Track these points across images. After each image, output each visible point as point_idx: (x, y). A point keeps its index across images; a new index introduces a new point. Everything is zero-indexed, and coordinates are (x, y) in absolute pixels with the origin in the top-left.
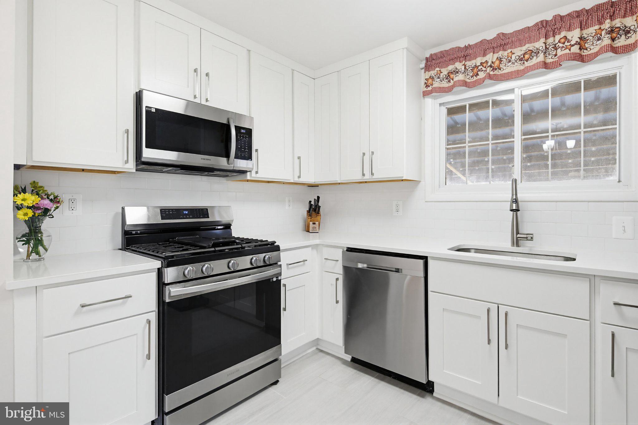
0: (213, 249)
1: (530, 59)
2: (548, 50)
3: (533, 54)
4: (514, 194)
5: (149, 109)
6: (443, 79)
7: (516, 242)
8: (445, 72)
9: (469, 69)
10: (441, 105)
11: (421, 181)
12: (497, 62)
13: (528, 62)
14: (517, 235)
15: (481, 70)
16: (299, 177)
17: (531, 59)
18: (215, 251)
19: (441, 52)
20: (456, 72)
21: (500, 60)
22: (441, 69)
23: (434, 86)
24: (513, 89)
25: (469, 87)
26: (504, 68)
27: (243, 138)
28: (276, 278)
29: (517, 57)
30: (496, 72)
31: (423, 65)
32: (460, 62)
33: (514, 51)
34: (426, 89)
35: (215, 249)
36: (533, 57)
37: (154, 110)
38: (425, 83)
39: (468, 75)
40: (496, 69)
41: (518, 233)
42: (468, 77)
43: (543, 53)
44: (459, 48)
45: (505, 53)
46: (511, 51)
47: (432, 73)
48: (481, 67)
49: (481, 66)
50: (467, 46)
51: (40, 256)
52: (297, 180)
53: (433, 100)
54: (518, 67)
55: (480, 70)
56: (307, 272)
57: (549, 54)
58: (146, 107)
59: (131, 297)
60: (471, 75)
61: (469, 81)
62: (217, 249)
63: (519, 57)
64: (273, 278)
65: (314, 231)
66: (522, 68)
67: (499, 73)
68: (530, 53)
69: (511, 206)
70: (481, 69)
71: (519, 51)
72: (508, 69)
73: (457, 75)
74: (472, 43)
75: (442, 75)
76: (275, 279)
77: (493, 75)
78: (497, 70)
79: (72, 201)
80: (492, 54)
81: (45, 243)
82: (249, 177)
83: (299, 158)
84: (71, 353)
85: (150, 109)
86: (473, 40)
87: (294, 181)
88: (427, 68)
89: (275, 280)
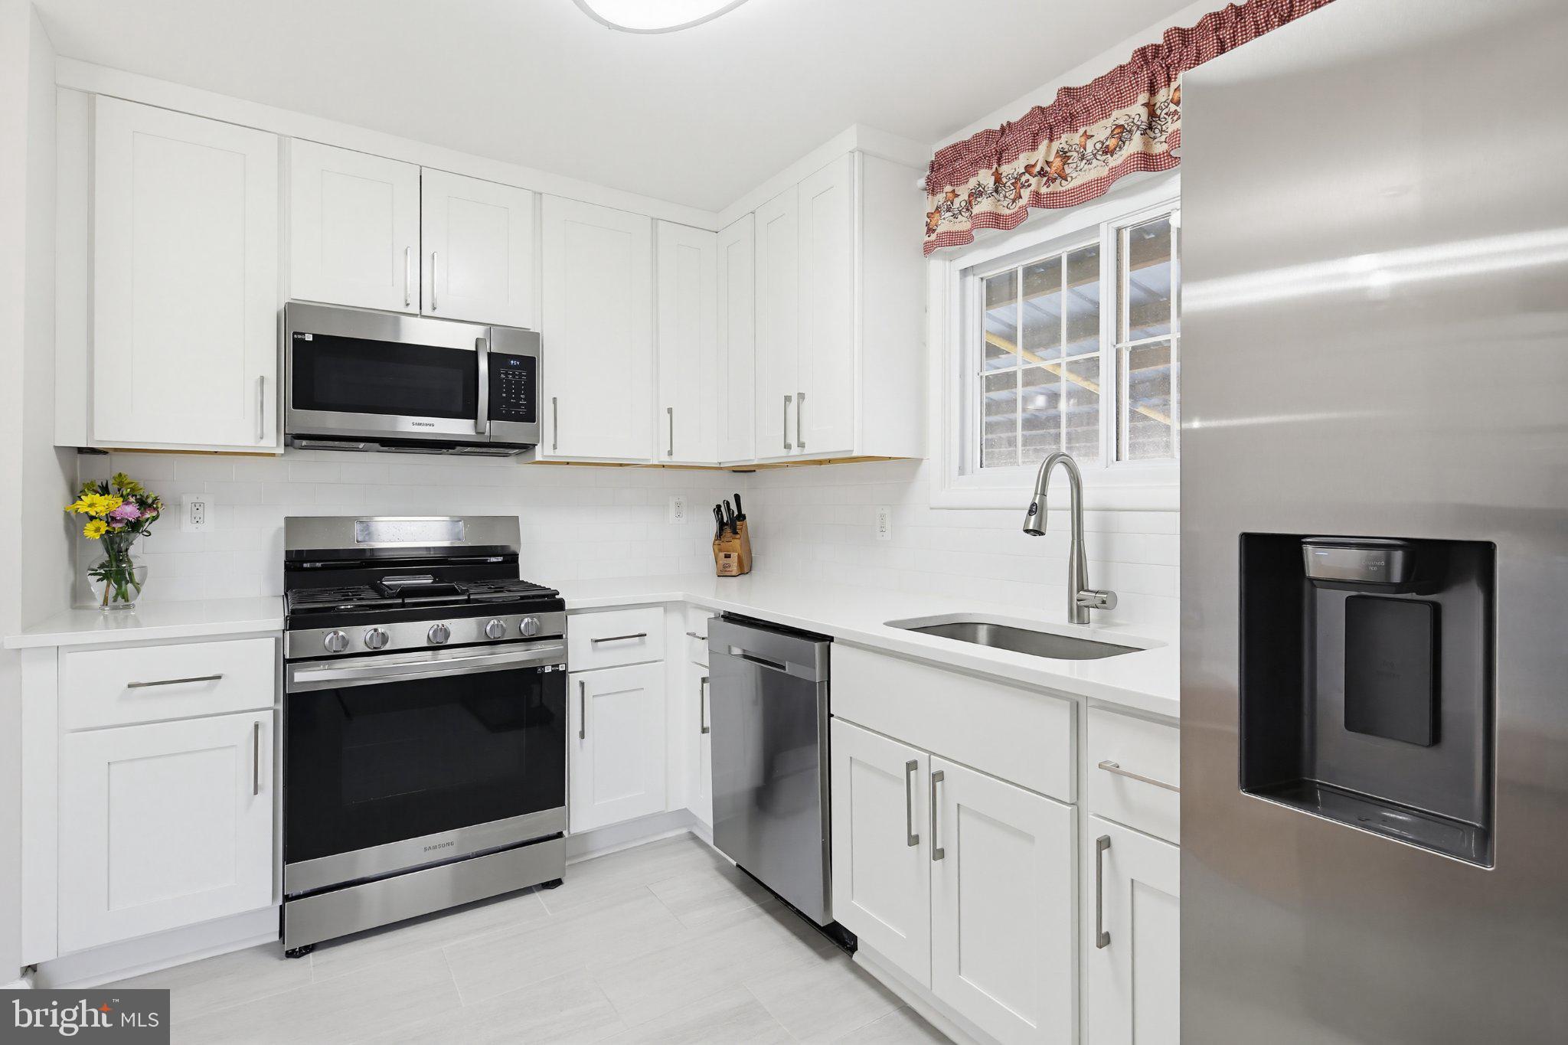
0: (400, 601)
1: (1118, 149)
2: (1158, 122)
3: (1124, 134)
4: (1039, 492)
5: (300, 337)
6: (960, 211)
7: (1078, 614)
8: (963, 192)
9: (1008, 184)
10: (965, 272)
11: (922, 459)
12: (1057, 163)
13: (1115, 156)
14: (1078, 592)
15: (1026, 184)
16: (670, 453)
17: (1120, 148)
18: (403, 605)
19: (954, 146)
20: (977, 194)
21: (1064, 156)
22: (957, 189)
23: (939, 230)
24: (1098, 226)
25: (1006, 228)
26: (1074, 175)
27: (514, 377)
28: (553, 666)
29: (1098, 146)
30: (1055, 187)
31: (922, 182)
32: (989, 167)
33: (1092, 129)
34: (927, 239)
35: (403, 600)
36: (1124, 143)
37: (309, 338)
38: (927, 225)
39: (1005, 197)
40: (1054, 180)
41: (1082, 587)
42: (1005, 204)
43: (1139, 132)
44: (989, 132)
45: (1076, 138)
46: (1086, 132)
47: (940, 198)
48: (1027, 176)
49: (1026, 174)
50: (1005, 125)
51: (127, 600)
52: (665, 459)
53: (947, 263)
54: (1096, 170)
55: (1024, 186)
56: (656, 661)
57: (1161, 131)
58: (294, 333)
59: (219, 677)
60: (1012, 197)
61: (1007, 212)
62: (407, 601)
63: (1103, 144)
64: (544, 667)
65: (727, 574)
66: (1104, 172)
67: (1064, 189)
68: (1118, 134)
69: (1027, 522)
70: (1028, 181)
71: (1101, 131)
72: (1080, 176)
73: (978, 199)
74: (1015, 118)
75: (957, 201)
76: (548, 669)
77: (1047, 194)
78: (1058, 181)
79: (198, 506)
80: (1046, 142)
81: (137, 578)
82: (539, 457)
83: (670, 411)
84: (114, 762)
85: (303, 337)
86: (1016, 113)
87: (659, 462)
88: (933, 187)
89: (550, 671)
